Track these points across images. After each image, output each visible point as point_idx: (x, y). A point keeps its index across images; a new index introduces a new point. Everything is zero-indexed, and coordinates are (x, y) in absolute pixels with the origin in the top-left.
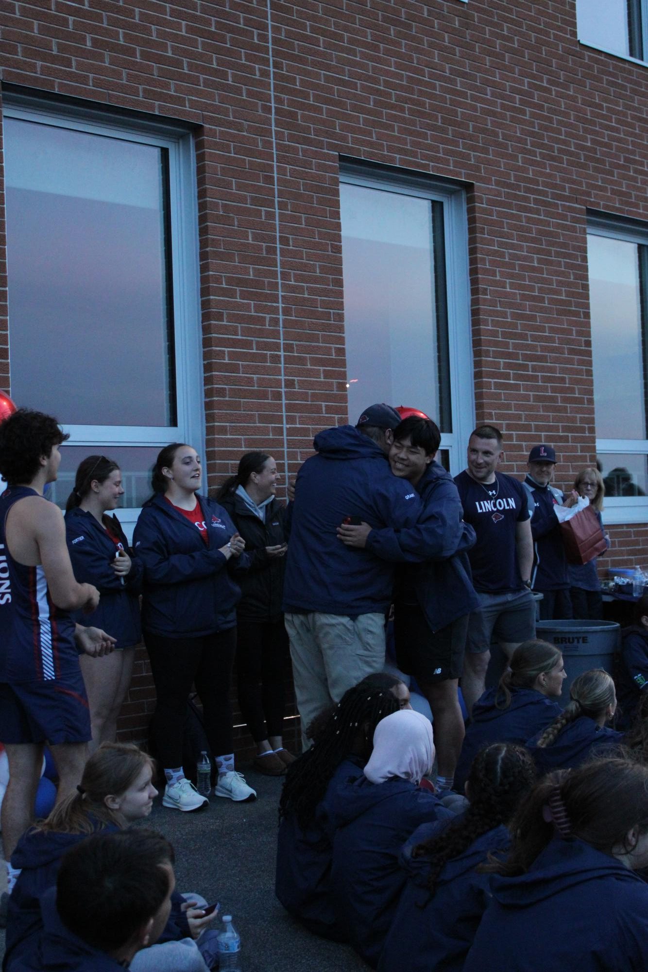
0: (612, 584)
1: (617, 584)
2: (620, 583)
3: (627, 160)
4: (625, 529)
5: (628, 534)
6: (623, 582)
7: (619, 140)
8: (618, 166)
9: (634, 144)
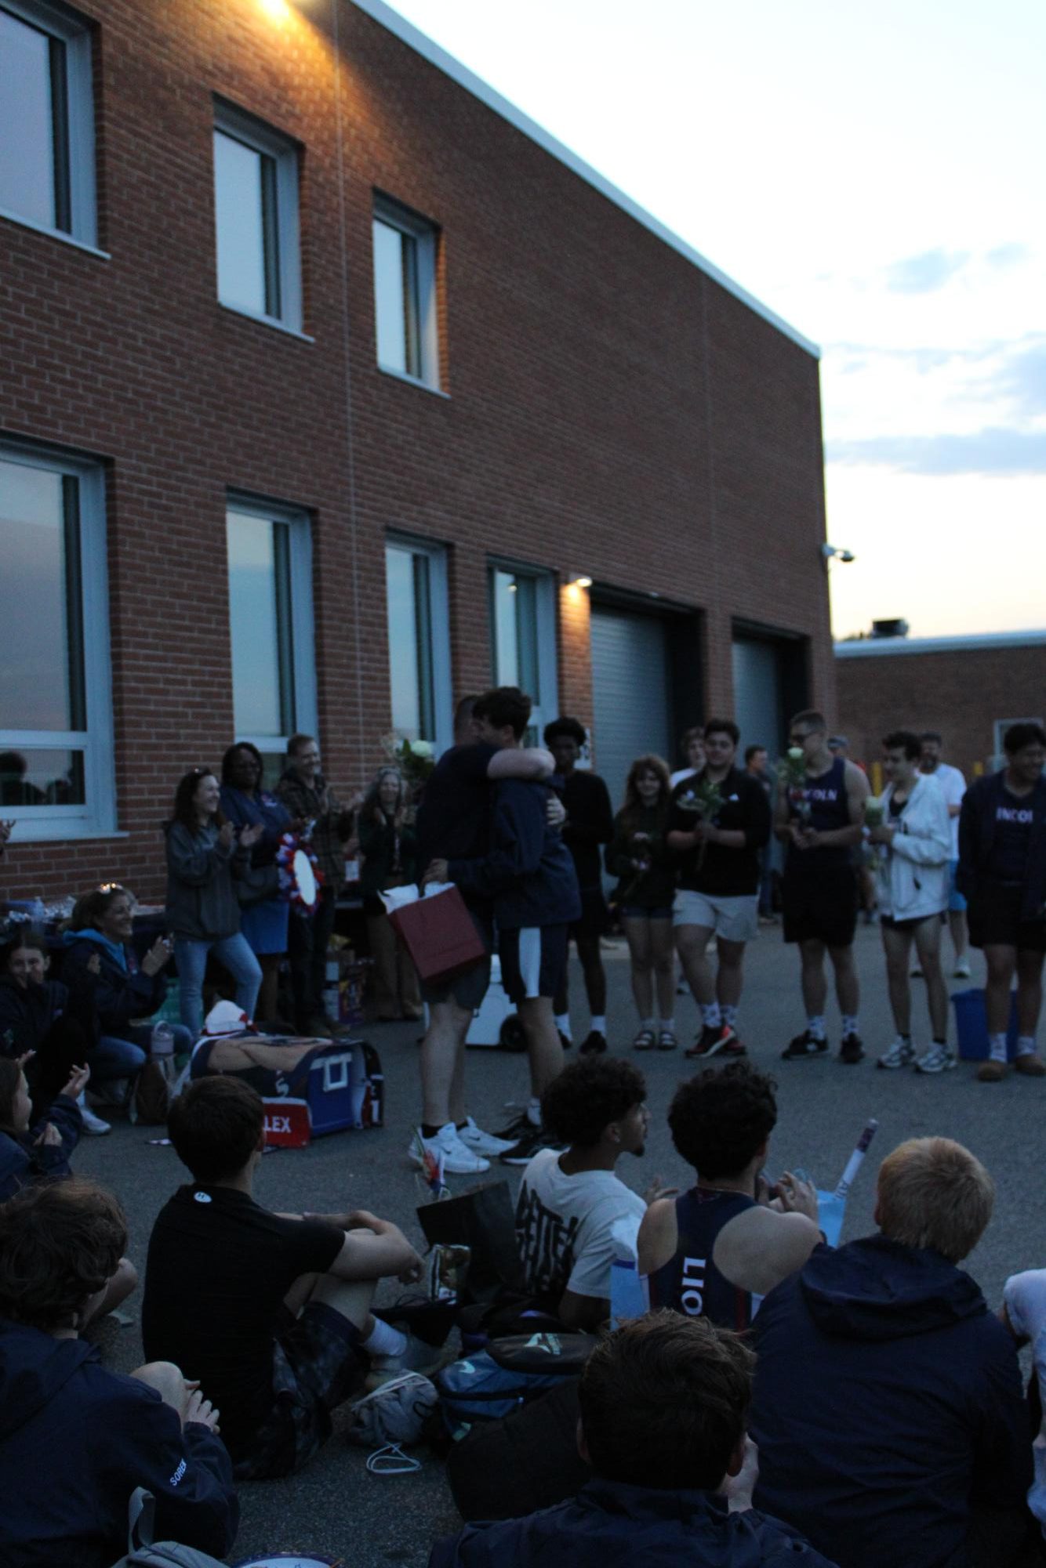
0: (7, 921)
1: (12, 921)
2: (17, 920)
3: (41, 363)
4: (31, 849)
5: (35, 855)
6: (21, 919)
7: (31, 337)
8: (28, 371)
9: (52, 343)
